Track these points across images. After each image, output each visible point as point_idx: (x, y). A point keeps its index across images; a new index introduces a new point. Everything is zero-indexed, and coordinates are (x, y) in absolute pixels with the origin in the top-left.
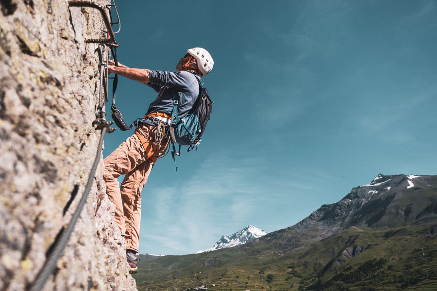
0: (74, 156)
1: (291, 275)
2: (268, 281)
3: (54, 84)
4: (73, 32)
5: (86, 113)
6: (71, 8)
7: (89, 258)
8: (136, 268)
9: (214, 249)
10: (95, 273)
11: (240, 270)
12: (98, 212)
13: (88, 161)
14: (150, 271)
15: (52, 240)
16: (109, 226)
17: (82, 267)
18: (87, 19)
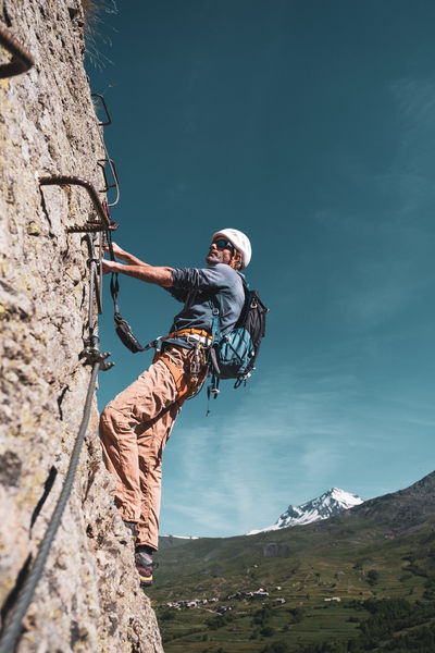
0: (48, 426)
1: (410, 573)
2: (369, 582)
3: (18, 317)
4: (47, 223)
5: (68, 343)
6: (44, 188)
7: (73, 591)
8: (151, 578)
9: (277, 527)
10: (82, 614)
11: (322, 563)
12: (90, 493)
13: (73, 414)
14: (176, 564)
15: (12, 585)
16: (107, 514)
17: (63, 609)
18: (69, 195)
